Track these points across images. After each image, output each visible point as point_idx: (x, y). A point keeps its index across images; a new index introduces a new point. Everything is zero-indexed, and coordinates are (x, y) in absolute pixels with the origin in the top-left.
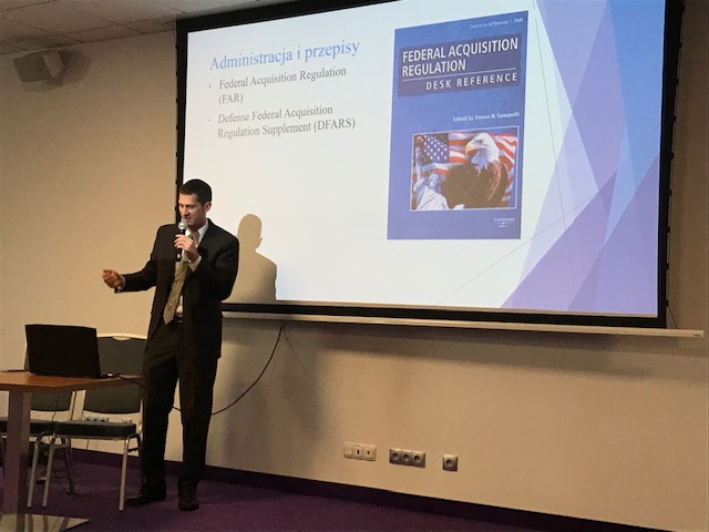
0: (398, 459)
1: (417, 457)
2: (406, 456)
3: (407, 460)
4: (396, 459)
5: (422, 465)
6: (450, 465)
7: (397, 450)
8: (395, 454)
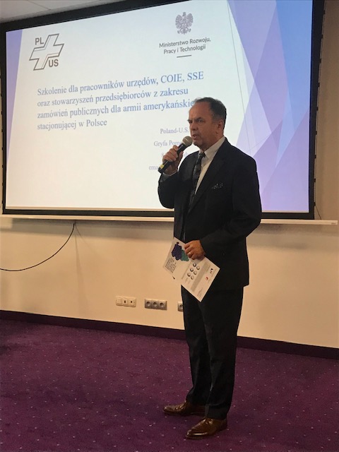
0: (150, 305)
1: (161, 304)
2: (155, 303)
3: (155, 306)
4: (149, 305)
5: (165, 308)
7: (149, 300)
8: (148, 303)
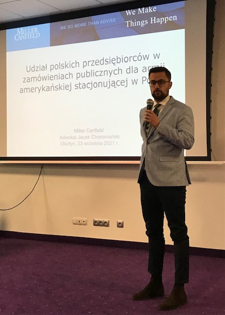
1: (105, 222)
2: (101, 222)
5: (108, 226)
6: (120, 225)
7: (96, 219)
8: (96, 222)
